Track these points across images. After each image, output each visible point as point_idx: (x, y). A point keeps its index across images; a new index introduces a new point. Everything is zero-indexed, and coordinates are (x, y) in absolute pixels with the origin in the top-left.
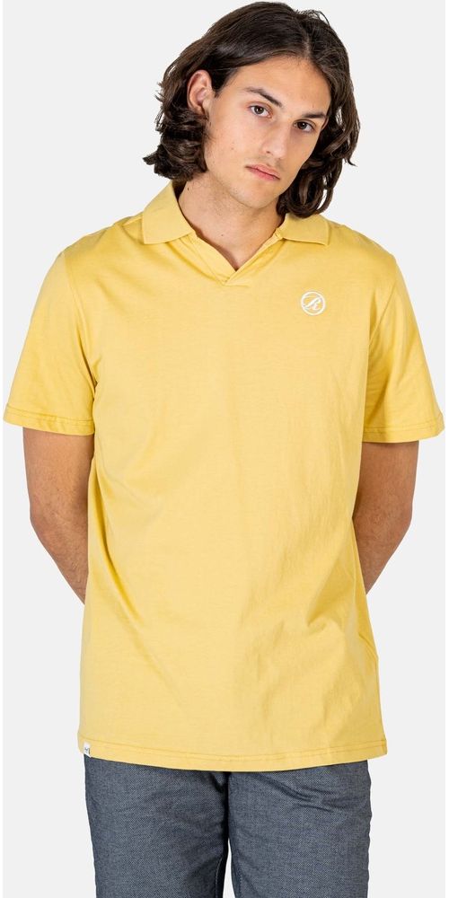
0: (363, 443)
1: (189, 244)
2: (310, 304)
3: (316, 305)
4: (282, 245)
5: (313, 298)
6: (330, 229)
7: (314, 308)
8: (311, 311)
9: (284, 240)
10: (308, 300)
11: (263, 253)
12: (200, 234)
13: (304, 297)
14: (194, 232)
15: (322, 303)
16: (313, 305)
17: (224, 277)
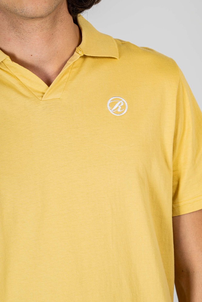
0: (173, 217)
1: (5, 69)
2: (114, 108)
3: (120, 107)
4: (83, 62)
5: (117, 103)
6: (119, 46)
7: (119, 110)
8: (117, 113)
9: (85, 57)
10: (112, 105)
11: (68, 68)
12: (13, 58)
13: (109, 102)
14: (8, 58)
15: (124, 105)
16: (118, 108)
17: (39, 92)
